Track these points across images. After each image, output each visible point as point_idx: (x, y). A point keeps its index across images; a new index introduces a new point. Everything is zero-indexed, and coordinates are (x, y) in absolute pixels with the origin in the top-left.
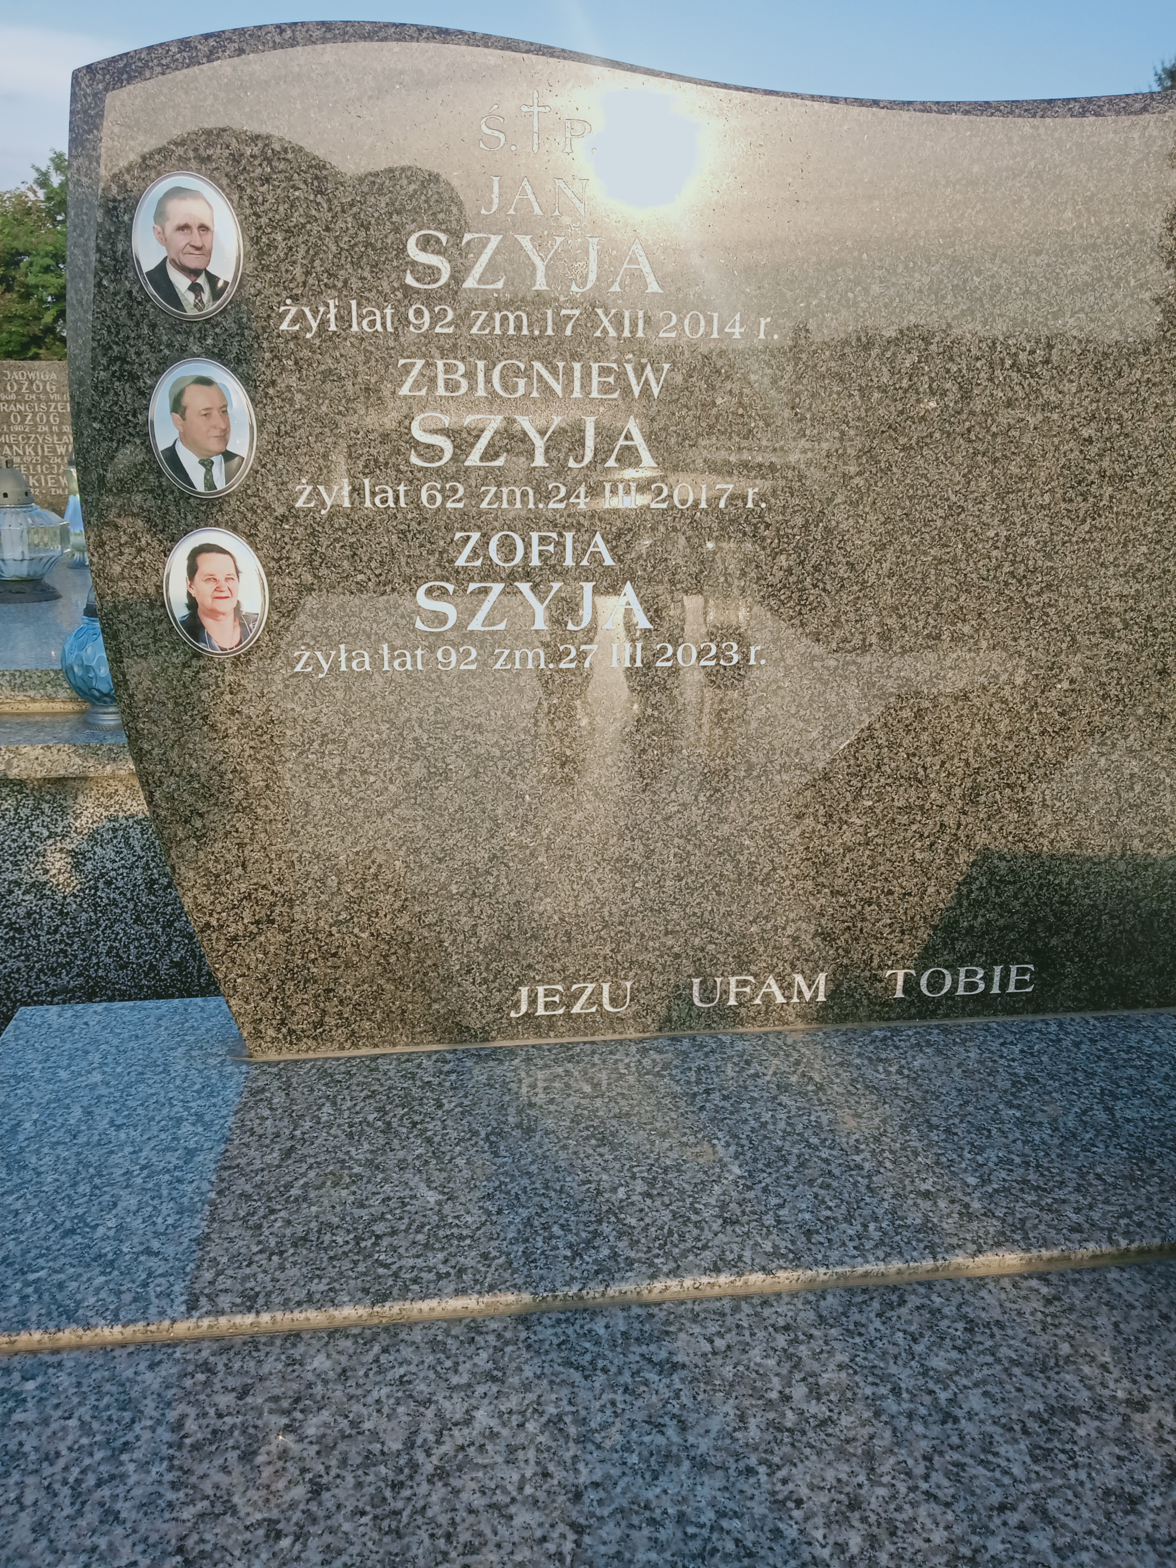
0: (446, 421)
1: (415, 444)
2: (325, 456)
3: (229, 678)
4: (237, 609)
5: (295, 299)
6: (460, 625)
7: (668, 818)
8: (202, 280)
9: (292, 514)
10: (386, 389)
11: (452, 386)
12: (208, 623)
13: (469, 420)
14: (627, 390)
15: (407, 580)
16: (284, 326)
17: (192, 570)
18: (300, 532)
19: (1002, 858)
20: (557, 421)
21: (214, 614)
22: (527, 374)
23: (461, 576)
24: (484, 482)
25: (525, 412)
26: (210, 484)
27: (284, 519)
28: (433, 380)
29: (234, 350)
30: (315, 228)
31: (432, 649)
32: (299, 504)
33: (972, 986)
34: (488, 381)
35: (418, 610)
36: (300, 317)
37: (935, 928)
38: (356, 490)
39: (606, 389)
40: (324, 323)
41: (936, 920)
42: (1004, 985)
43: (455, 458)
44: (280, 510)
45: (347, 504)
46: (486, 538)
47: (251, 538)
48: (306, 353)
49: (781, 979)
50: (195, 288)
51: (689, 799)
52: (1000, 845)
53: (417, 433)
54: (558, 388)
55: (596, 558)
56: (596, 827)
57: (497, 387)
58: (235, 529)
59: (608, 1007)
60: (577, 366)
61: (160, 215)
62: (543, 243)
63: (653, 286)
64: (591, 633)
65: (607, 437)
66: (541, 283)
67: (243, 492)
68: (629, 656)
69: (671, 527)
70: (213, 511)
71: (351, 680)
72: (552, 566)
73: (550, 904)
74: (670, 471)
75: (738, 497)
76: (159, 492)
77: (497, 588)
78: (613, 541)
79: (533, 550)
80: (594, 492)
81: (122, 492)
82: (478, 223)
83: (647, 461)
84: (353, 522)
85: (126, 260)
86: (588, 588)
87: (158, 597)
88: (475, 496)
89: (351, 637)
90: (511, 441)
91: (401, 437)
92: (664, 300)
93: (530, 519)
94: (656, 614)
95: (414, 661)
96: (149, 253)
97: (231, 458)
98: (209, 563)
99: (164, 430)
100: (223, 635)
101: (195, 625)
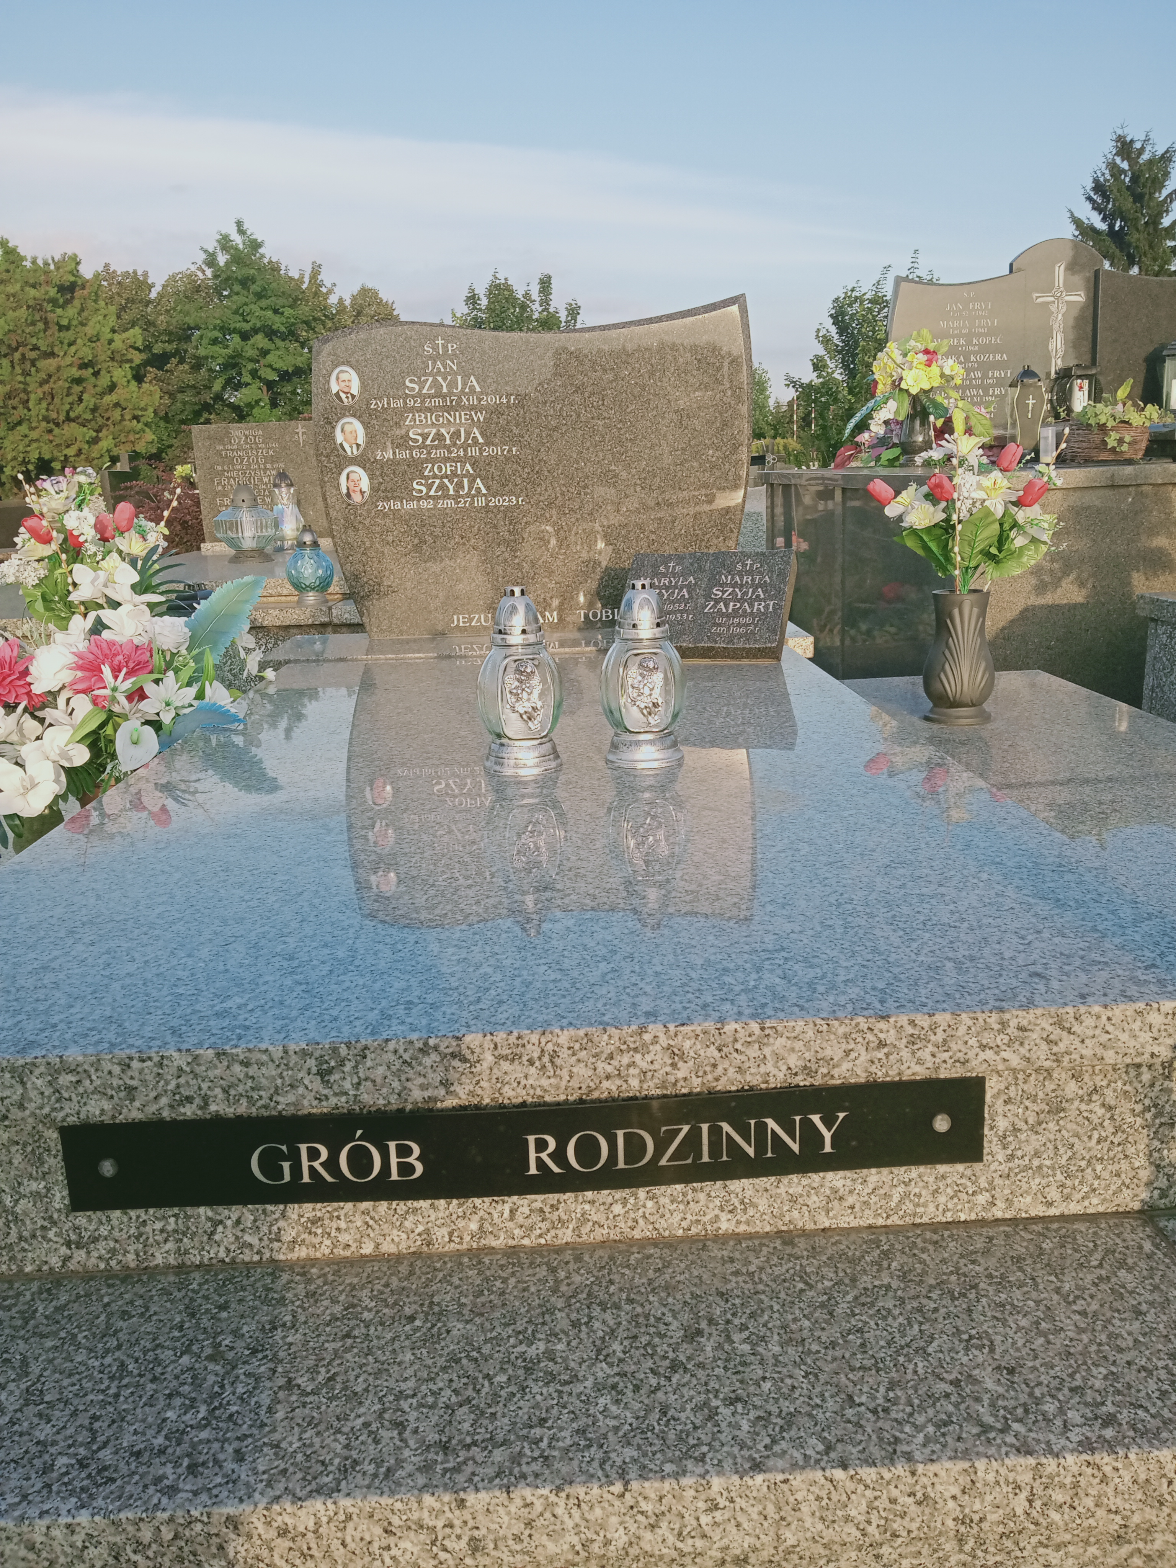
0: (420, 431)
1: (411, 439)
2: (385, 443)
4: (361, 490)
5: (375, 399)
6: (427, 494)
8: (349, 395)
9: (376, 461)
10: (402, 423)
11: (420, 421)
12: (352, 494)
13: (426, 431)
14: (473, 420)
15: (410, 479)
16: (372, 407)
17: (348, 478)
18: (378, 466)
20: (452, 430)
21: (354, 491)
22: (443, 416)
23: (427, 478)
24: (432, 448)
25: (443, 427)
26: (352, 453)
27: (373, 463)
28: (415, 420)
30: (380, 379)
31: (419, 501)
32: (378, 458)
33: (607, 617)
34: (431, 419)
35: (414, 489)
36: (376, 404)
37: (592, 595)
38: (394, 453)
39: (466, 419)
40: (383, 405)
41: (592, 593)
43: (423, 442)
44: (372, 460)
45: (391, 457)
46: (433, 466)
48: (379, 414)
50: (347, 397)
52: (611, 565)
53: (411, 435)
54: (452, 420)
55: (467, 471)
57: (434, 421)
59: (484, 623)
60: (457, 414)
61: (338, 379)
62: (445, 379)
63: (478, 389)
64: (468, 495)
65: (468, 434)
66: (445, 390)
67: (362, 455)
68: (481, 502)
69: (490, 461)
70: (353, 461)
71: (395, 512)
72: (454, 474)
73: (461, 586)
74: (488, 443)
75: (510, 451)
76: (338, 456)
77: (438, 481)
78: (472, 465)
79: (448, 469)
80: (465, 450)
81: (328, 456)
82: (425, 374)
83: (481, 440)
84: (394, 462)
85: (328, 390)
86: (466, 480)
87: (338, 487)
88: (429, 453)
89: (394, 498)
90: (439, 437)
91: (407, 437)
92: (482, 393)
93: (446, 460)
94: (488, 488)
95: (413, 505)
96: (334, 388)
97: (358, 445)
98: (352, 476)
99: (339, 438)
100: (357, 498)
101: (348, 495)
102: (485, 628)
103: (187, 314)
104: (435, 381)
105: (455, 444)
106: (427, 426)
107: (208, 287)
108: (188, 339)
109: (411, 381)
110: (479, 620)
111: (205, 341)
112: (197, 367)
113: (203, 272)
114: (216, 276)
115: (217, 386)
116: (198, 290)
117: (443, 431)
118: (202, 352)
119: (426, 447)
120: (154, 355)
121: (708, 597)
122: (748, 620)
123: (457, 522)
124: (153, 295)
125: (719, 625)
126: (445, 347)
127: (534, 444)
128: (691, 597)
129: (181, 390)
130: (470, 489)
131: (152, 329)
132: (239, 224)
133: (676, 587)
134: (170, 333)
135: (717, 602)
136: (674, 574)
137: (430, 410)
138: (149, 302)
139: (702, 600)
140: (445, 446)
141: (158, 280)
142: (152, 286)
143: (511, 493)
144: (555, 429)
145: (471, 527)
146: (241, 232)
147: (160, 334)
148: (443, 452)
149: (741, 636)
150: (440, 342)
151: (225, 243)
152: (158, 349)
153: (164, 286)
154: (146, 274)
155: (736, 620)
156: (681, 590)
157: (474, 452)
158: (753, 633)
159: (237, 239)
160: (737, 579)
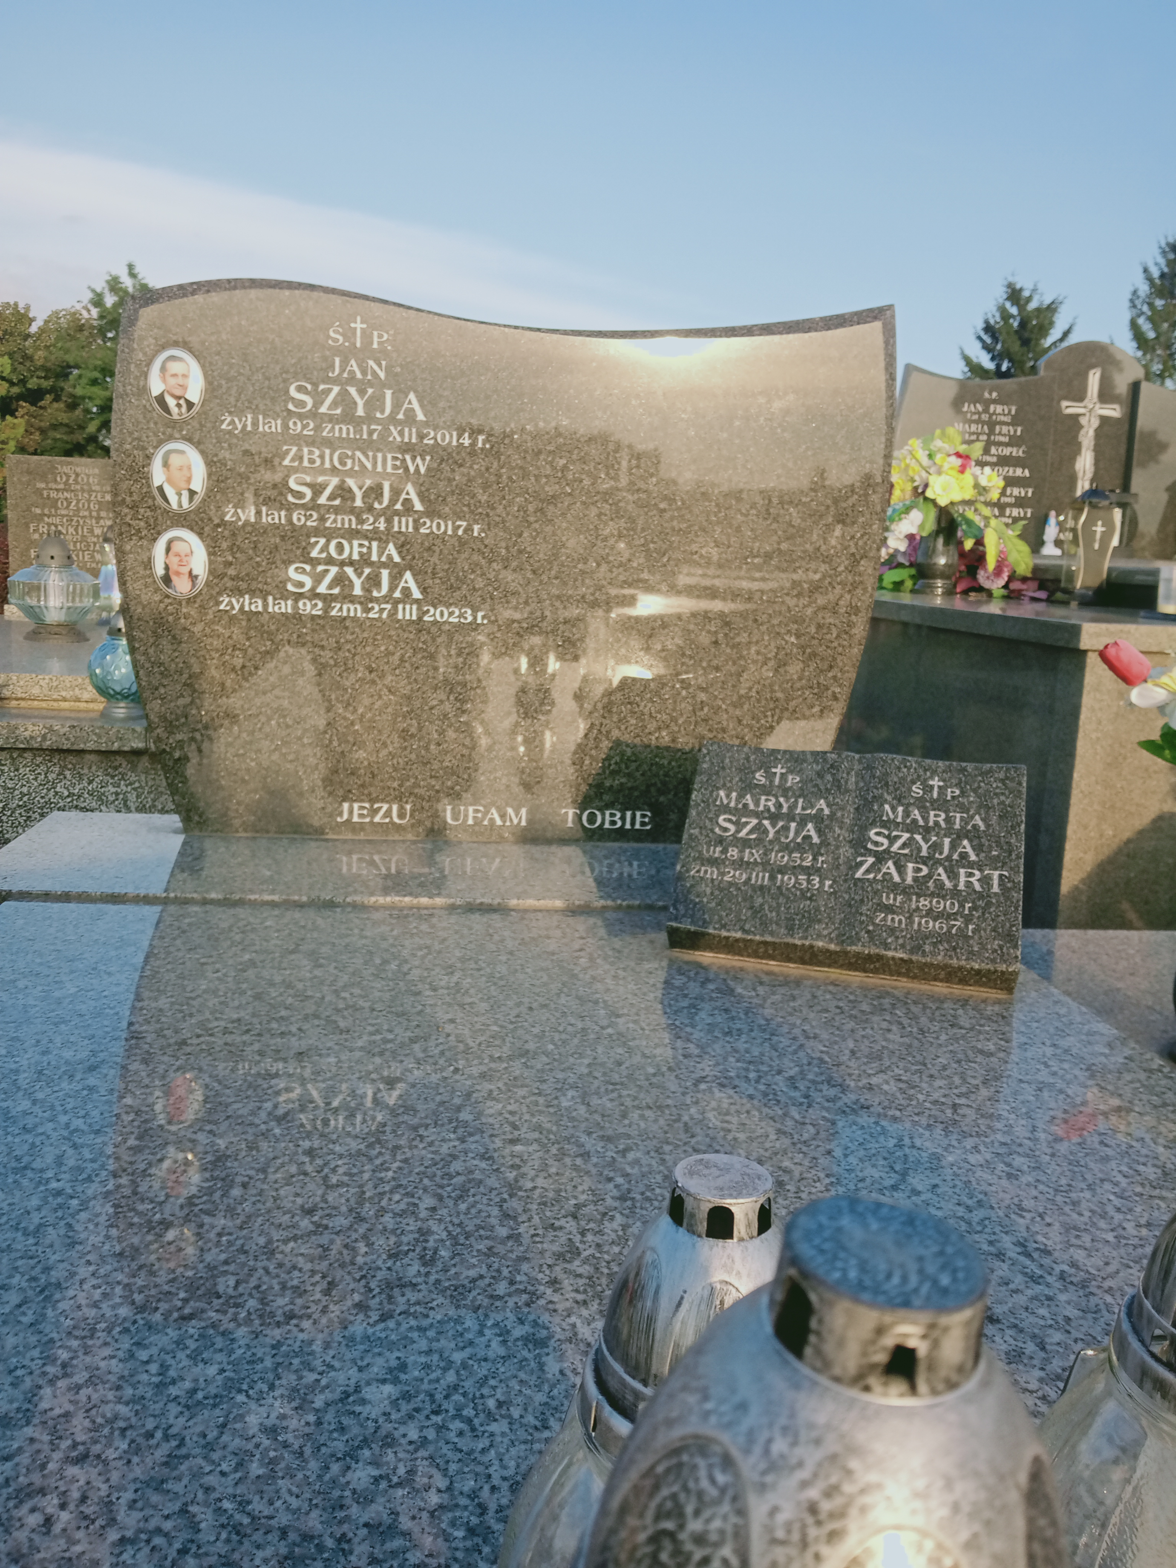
0: (308, 479)
1: (292, 491)
2: (242, 494)
3: (184, 610)
4: (190, 572)
5: (230, 413)
6: (313, 589)
7: (432, 708)
8: (182, 402)
9: (223, 523)
10: (276, 461)
11: (311, 461)
12: (174, 578)
13: (320, 479)
14: (407, 469)
15: (284, 562)
16: (224, 427)
17: (168, 550)
18: (226, 533)
19: (627, 745)
20: (368, 483)
21: (178, 574)
22: (353, 458)
23: (314, 562)
24: (328, 512)
25: (351, 477)
26: (180, 505)
27: (218, 526)
28: (301, 458)
29: (196, 438)
30: (242, 378)
31: (296, 601)
32: (227, 518)
33: (613, 823)
34: (331, 460)
35: (290, 579)
36: (232, 422)
37: (590, 785)
38: (258, 513)
39: (395, 467)
40: (245, 426)
41: (590, 781)
42: (633, 823)
43: (313, 499)
44: (217, 521)
45: (253, 520)
46: (328, 542)
47: (200, 534)
48: (235, 441)
49: (499, 809)
50: (179, 406)
51: (444, 697)
52: (627, 738)
53: (292, 484)
54: (369, 466)
55: (390, 557)
56: (390, 710)
57: (336, 464)
58: (192, 529)
59: (396, 820)
60: (380, 455)
61: (163, 369)
62: (362, 392)
63: (420, 417)
64: (387, 599)
65: (396, 493)
66: (360, 412)
67: (198, 511)
68: (408, 613)
69: (432, 543)
70: (181, 520)
71: (251, 616)
72: (365, 560)
73: (362, 754)
74: (431, 513)
75: (469, 530)
76: (153, 508)
77: (334, 570)
78: (400, 548)
79: (354, 549)
80: (389, 521)
81: (134, 507)
82: (327, 380)
83: (418, 506)
84: (256, 530)
85: (144, 390)
86: (385, 574)
87: (148, 564)
88: (322, 519)
89: (253, 593)
90: (344, 492)
91: (282, 487)
92: (426, 424)
93: (352, 534)
94: (424, 590)
95: (286, 607)
96: (156, 387)
97: (192, 493)
98: (177, 547)
99: (158, 476)
100: (182, 586)
101: (167, 580)
102: (398, 828)
103: (67, 351)
104: (344, 393)
105: (370, 509)
106: (322, 471)
107: (93, 327)
108: (66, 376)
109: (300, 389)
110: (388, 813)
111: (84, 381)
112: (72, 406)
113: (89, 311)
114: (101, 317)
115: (92, 428)
116: (81, 328)
117: (351, 483)
118: (79, 391)
119: (316, 507)
120: (28, 390)
121: (860, 844)
122: (948, 905)
123: (364, 643)
124: (34, 329)
125: (889, 909)
126: (367, 337)
127: (511, 523)
128: (824, 843)
129: (54, 427)
130: (392, 589)
131: (28, 364)
132: (131, 267)
133: (791, 817)
134: (47, 370)
135: (881, 858)
136: (785, 791)
137: (329, 443)
138: (28, 336)
139: (846, 851)
140: (353, 511)
141: (40, 315)
142: (32, 320)
143: (465, 602)
144: (553, 500)
145: (389, 654)
146: (132, 275)
147: (37, 369)
148: (348, 521)
149: (940, 938)
150: (359, 326)
151: (114, 285)
152: (32, 384)
153: (46, 322)
154: (28, 308)
155: (924, 902)
156: (802, 823)
157: (405, 525)
158: (962, 934)
159: (128, 283)
160: (916, 814)
